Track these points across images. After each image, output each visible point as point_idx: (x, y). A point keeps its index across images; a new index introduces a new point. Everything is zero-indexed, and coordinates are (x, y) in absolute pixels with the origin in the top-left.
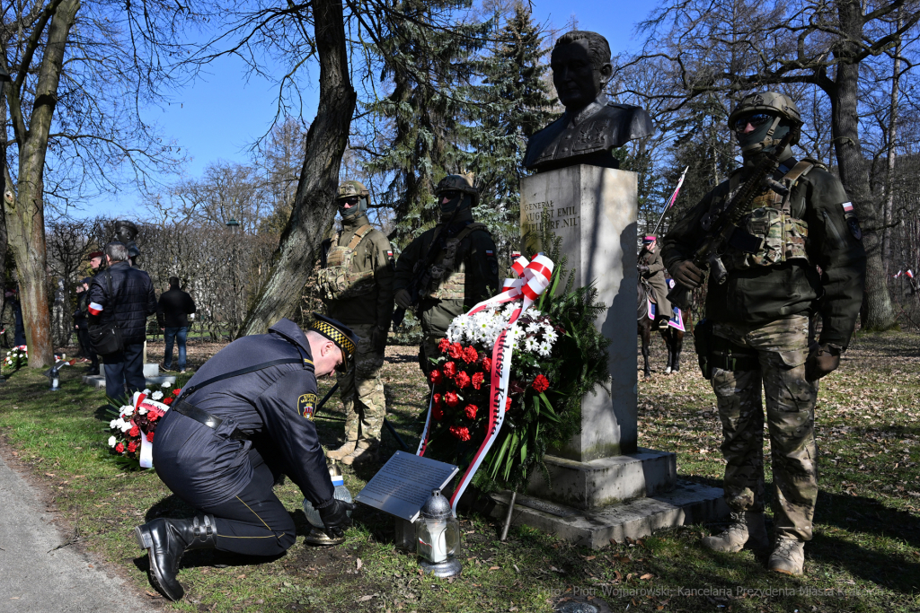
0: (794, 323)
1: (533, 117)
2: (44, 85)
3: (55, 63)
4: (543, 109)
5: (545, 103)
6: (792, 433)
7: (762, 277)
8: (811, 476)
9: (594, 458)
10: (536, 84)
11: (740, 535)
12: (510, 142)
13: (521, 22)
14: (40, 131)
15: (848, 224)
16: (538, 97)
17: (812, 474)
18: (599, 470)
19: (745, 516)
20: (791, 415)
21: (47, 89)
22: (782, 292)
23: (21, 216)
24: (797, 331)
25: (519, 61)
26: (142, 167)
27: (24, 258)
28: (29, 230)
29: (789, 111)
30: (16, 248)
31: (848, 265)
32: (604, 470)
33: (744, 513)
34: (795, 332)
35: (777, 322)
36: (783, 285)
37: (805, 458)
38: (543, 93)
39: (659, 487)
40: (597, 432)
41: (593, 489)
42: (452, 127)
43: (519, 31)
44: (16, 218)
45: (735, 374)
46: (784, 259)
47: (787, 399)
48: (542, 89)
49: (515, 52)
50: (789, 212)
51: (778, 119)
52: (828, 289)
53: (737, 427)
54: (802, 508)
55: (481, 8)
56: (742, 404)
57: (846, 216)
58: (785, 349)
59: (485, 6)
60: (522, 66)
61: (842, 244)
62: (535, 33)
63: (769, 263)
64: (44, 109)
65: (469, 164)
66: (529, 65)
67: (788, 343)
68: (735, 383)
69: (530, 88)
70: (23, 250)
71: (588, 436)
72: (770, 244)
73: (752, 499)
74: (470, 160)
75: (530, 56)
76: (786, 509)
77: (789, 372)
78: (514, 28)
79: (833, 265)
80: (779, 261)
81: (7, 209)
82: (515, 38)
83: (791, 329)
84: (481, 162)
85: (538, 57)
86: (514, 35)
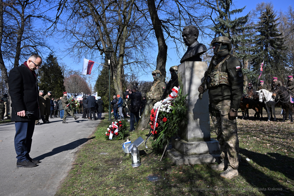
0: (225, 103)
1: (273, 40)
2: (121, 52)
3: (123, 47)
4: (277, 37)
5: (278, 35)
6: (226, 135)
7: (216, 89)
8: (233, 149)
9: (193, 141)
10: (274, 30)
11: (222, 166)
12: (256, 50)
13: (268, 12)
14: (120, 63)
15: (237, 73)
16: (275, 34)
17: (233, 148)
18: (189, 145)
19: (224, 160)
20: (225, 130)
21: (122, 53)
22: (220, 93)
23: (117, 82)
24: (226, 105)
25: (267, 24)
26: (152, 68)
27: (118, 92)
28: (119, 85)
29: (223, 42)
30: (116, 90)
31: (238, 85)
32: (191, 145)
33: (223, 159)
34: (225, 105)
35: (221, 102)
36: (221, 91)
37: (231, 143)
38: (276, 32)
39: (214, 151)
40: (194, 134)
41: (187, 149)
42: (237, 48)
43: (267, 15)
44: (116, 83)
45: (216, 118)
46: (218, 84)
47: (224, 125)
48: (276, 31)
49: (266, 21)
50: (220, 70)
51: (221, 44)
52: (233, 92)
53: (218, 133)
54: (233, 159)
55: (256, 10)
56: (218, 126)
57: (237, 70)
58: (222, 110)
59: (257, 9)
60: (268, 25)
61: (235, 79)
62: (273, 15)
63: (215, 86)
64: (121, 57)
65: (243, 57)
66: (271, 24)
67: (223, 109)
68: (216, 120)
69: (272, 32)
70: (118, 90)
71: (190, 135)
72: (215, 80)
73: (224, 155)
74: (243, 56)
75: (272, 22)
76: (229, 158)
77: (224, 117)
78: (265, 14)
79: (233, 85)
80: (217, 85)
81: (114, 81)
82: (266, 17)
83: (224, 104)
84: (246, 57)
85: (274, 21)
86: (265, 16)
